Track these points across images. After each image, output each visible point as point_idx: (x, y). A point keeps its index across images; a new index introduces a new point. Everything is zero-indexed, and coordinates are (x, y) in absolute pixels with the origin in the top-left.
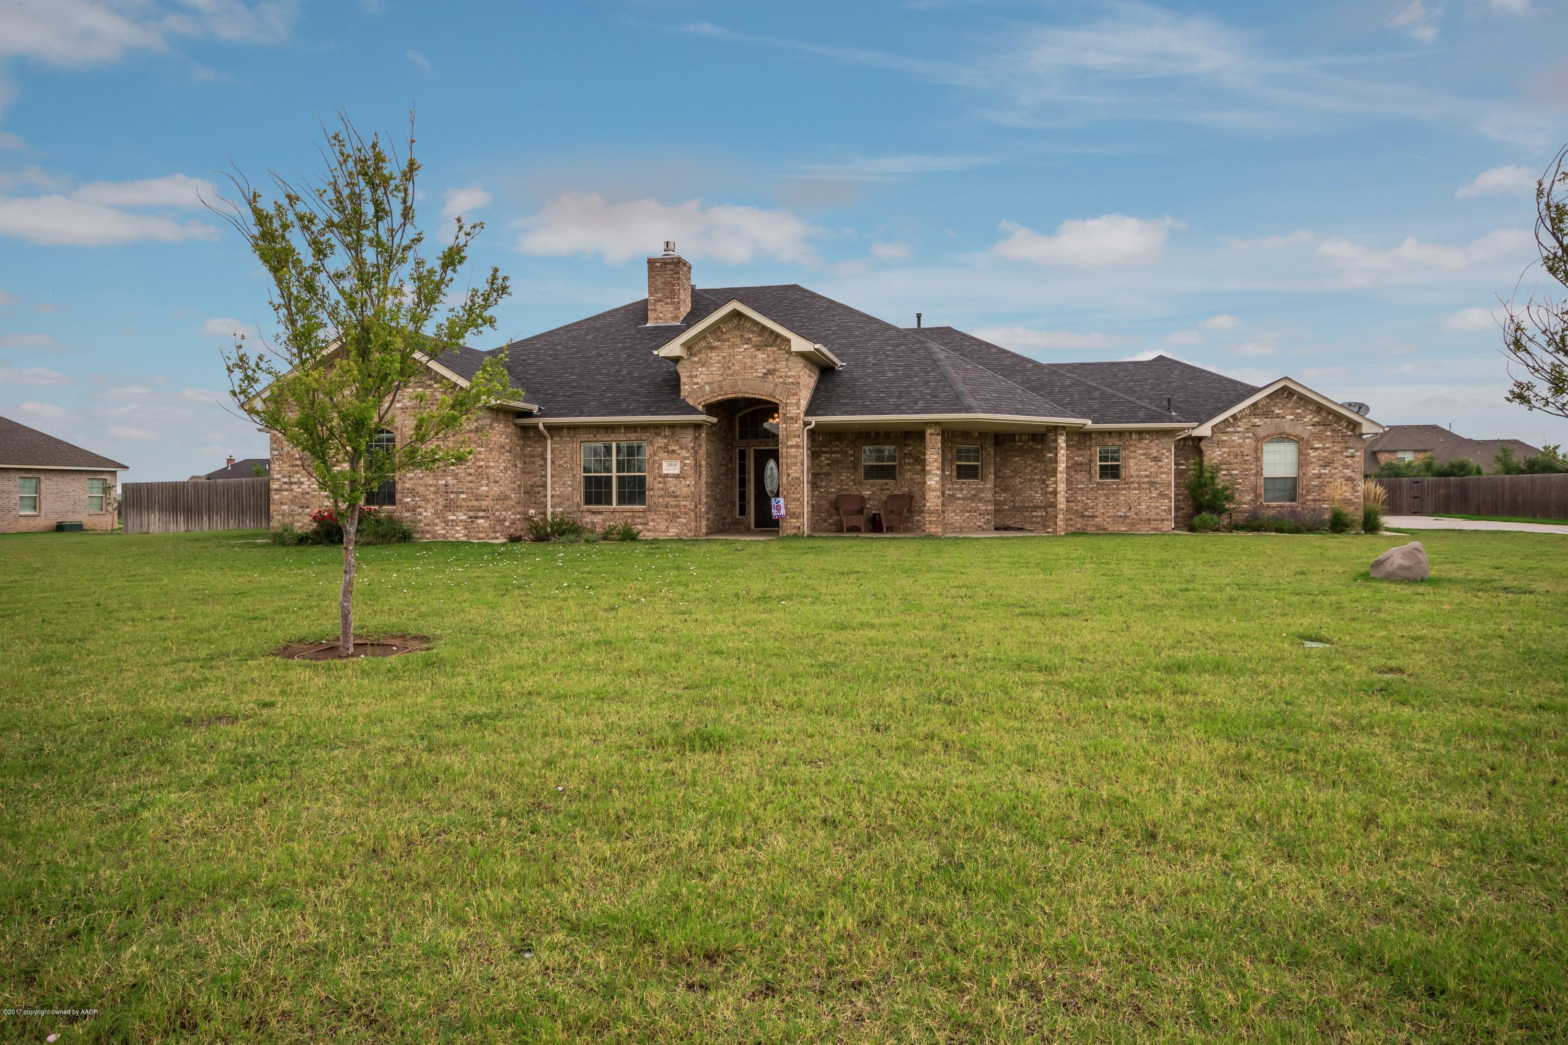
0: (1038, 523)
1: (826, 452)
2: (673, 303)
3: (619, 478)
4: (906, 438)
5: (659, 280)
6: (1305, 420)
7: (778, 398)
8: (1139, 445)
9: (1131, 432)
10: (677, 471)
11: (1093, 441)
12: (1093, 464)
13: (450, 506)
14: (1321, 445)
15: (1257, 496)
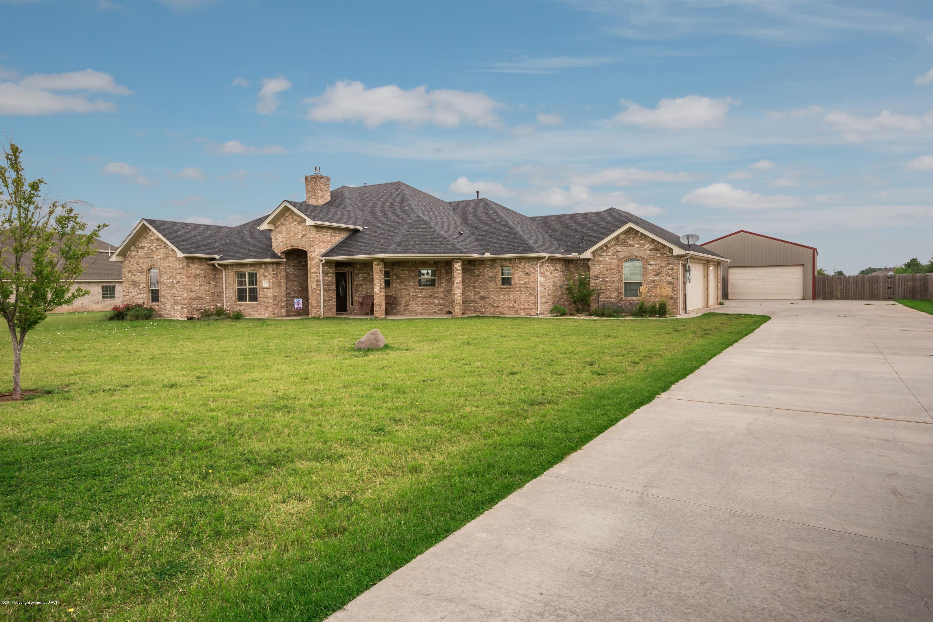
0: (472, 310)
1: (361, 273)
2: (315, 198)
3: (250, 289)
4: (393, 265)
5: (310, 186)
6: (645, 247)
7: (307, 249)
8: (519, 266)
9: (515, 259)
10: (268, 286)
11: (497, 264)
12: (497, 277)
13: (175, 303)
14: (654, 263)
15: (619, 293)
